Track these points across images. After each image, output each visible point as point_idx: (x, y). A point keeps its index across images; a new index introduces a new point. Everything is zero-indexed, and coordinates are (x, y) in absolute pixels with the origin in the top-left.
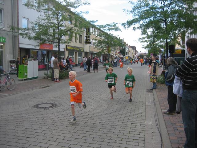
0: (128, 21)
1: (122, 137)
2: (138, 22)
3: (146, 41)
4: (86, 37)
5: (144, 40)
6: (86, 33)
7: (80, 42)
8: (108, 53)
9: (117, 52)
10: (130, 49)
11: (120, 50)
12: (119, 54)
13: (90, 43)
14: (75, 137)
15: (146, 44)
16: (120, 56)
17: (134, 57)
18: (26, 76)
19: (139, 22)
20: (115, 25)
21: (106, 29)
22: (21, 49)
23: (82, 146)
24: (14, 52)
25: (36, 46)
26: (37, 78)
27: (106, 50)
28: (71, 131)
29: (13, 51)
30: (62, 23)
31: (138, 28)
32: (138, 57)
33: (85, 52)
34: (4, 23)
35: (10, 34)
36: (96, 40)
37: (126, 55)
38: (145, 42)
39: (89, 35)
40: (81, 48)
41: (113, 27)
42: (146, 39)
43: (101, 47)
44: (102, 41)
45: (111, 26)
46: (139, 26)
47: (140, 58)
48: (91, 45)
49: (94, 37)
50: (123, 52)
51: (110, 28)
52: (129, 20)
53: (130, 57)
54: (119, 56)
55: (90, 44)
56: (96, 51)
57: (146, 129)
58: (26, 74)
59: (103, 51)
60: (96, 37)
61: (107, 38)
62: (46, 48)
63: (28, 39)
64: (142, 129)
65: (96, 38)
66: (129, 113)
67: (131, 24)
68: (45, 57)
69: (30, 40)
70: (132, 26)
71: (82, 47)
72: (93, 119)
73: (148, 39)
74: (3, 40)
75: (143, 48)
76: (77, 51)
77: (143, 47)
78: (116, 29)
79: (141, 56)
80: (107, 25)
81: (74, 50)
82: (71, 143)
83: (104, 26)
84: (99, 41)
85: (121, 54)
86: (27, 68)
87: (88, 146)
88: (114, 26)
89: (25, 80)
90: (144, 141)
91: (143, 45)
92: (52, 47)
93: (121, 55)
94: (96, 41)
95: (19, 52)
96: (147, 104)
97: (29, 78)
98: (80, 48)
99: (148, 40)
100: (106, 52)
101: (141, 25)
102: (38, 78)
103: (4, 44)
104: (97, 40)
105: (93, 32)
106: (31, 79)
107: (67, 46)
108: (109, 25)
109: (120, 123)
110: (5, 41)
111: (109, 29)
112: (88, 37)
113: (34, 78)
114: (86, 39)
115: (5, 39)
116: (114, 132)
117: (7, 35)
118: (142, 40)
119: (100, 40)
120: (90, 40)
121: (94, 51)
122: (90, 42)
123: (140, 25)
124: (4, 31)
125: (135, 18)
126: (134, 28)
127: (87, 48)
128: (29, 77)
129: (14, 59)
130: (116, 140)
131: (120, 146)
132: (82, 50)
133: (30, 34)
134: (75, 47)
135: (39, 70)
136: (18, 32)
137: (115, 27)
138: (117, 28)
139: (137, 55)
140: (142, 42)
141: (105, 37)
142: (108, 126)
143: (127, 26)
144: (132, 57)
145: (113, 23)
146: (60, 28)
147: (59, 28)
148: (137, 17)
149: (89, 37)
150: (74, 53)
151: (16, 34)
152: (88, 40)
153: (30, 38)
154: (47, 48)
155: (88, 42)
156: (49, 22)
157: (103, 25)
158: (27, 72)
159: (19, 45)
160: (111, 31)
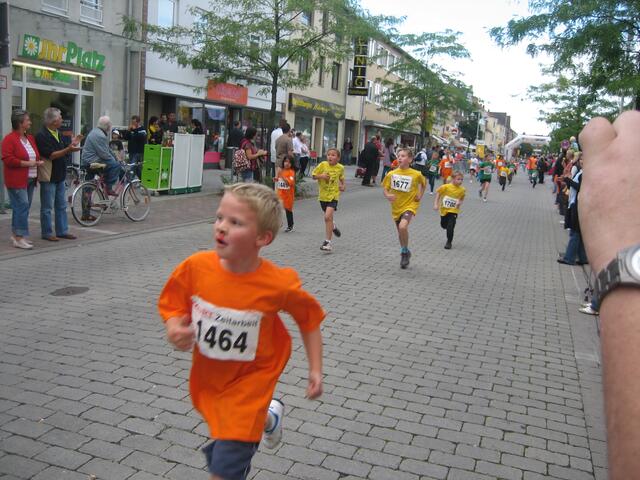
0: (511, 23)
1: (510, 391)
2: (547, 29)
3: (554, 98)
4: (355, 72)
5: (546, 94)
6: (356, 59)
7: (335, 86)
8: (423, 128)
9: (448, 129)
10: (491, 121)
11: (461, 123)
12: (453, 137)
13: (365, 92)
14: (359, 377)
15: (551, 108)
16: (458, 144)
17: (500, 150)
18: (165, 182)
19: (551, 30)
20: (452, 38)
21: (421, 49)
22: (150, 97)
23: (385, 407)
24: (128, 102)
25: (198, 90)
26: (197, 190)
27: (419, 119)
28: (342, 359)
29: (125, 100)
30: (288, 17)
31: (546, 47)
32: (515, 150)
33: (347, 120)
34: (102, 8)
35: (119, 43)
36: (386, 83)
37: (477, 141)
38: (550, 101)
39: (365, 64)
40: (335, 105)
41: (445, 45)
42: (553, 91)
43: (401, 109)
44: (406, 89)
45: (440, 39)
46: (549, 43)
47: (522, 153)
48: (367, 99)
49: (382, 74)
50: (470, 131)
51: (436, 45)
52: (516, 20)
53: (489, 147)
54: (452, 143)
55: (366, 95)
56: (385, 120)
57: (581, 375)
58: (165, 176)
59: (407, 120)
60: (389, 73)
61: (423, 80)
62: (225, 99)
63: (179, 63)
64: (569, 375)
65: (389, 78)
66: (518, 322)
67: (523, 34)
68: (222, 127)
69: (185, 66)
70: (526, 40)
71: (340, 102)
72: (404, 330)
73: (560, 90)
74: (98, 61)
75: (541, 119)
76: (321, 114)
77: (542, 116)
78: (456, 51)
79: (525, 150)
80: (427, 35)
81: (312, 112)
82: (349, 394)
83: (415, 38)
84: (396, 86)
85: (463, 136)
86: (169, 154)
87: (404, 409)
88: (448, 40)
89: (162, 193)
90: (582, 410)
91: (541, 111)
92: (245, 97)
93: (462, 139)
94: (385, 89)
95: (143, 106)
96: (568, 298)
97: (173, 187)
98: (333, 108)
99: (560, 95)
100: (418, 124)
101: (557, 38)
102: (199, 191)
103: (98, 76)
104: (390, 83)
105: (375, 58)
106: (181, 192)
107: (291, 95)
108: (433, 37)
109: (495, 349)
110: (103, 68)
111: (433, 51)
112: (359, 72)
113: (188, 190)
114: (354, 79)
115: (102, 58)
116: (479, 375)
117: (110, 46)
118: (539, 95)
119: (401, 83)
120: (366, 84)
121: (375, 120)
122: (366, 90)
123: (553, 40)
124: (101, 34)
125: (538, 15)
126: (531, 49)
127: (354, 108)
128: (175, 187)
129: (124, 125)
130: (490, 400)
131: (506, 419)
132: (338, 112)
133: (184, 49)
134: (318, 101)
135: (207, 166)
136: (144, 41)
137: (452, 44)
138: (460, 48)
139: (511, 143)
140: (538, 99)
141: (416, 75)
142: (456, 354)
143: (506, 38)
144: (495, 148)
145: (447, 31)
146: (282, 33)
147: (278, 35)
148: (546, 11)
149: (363, 72)
150: (311, 121)
151: (136, 47)
152: (359, 81)
153: (183, 62)
154: (228, 96)
155: (358, 87)
156: (249, 12)
157: (413, 35)
158: (169, 170)
159: (142, 83)
160: (436, 56)
